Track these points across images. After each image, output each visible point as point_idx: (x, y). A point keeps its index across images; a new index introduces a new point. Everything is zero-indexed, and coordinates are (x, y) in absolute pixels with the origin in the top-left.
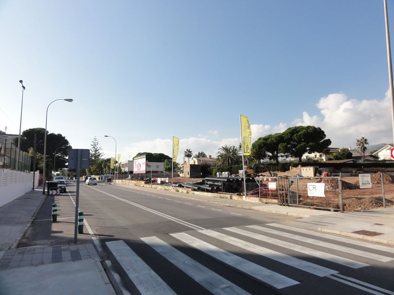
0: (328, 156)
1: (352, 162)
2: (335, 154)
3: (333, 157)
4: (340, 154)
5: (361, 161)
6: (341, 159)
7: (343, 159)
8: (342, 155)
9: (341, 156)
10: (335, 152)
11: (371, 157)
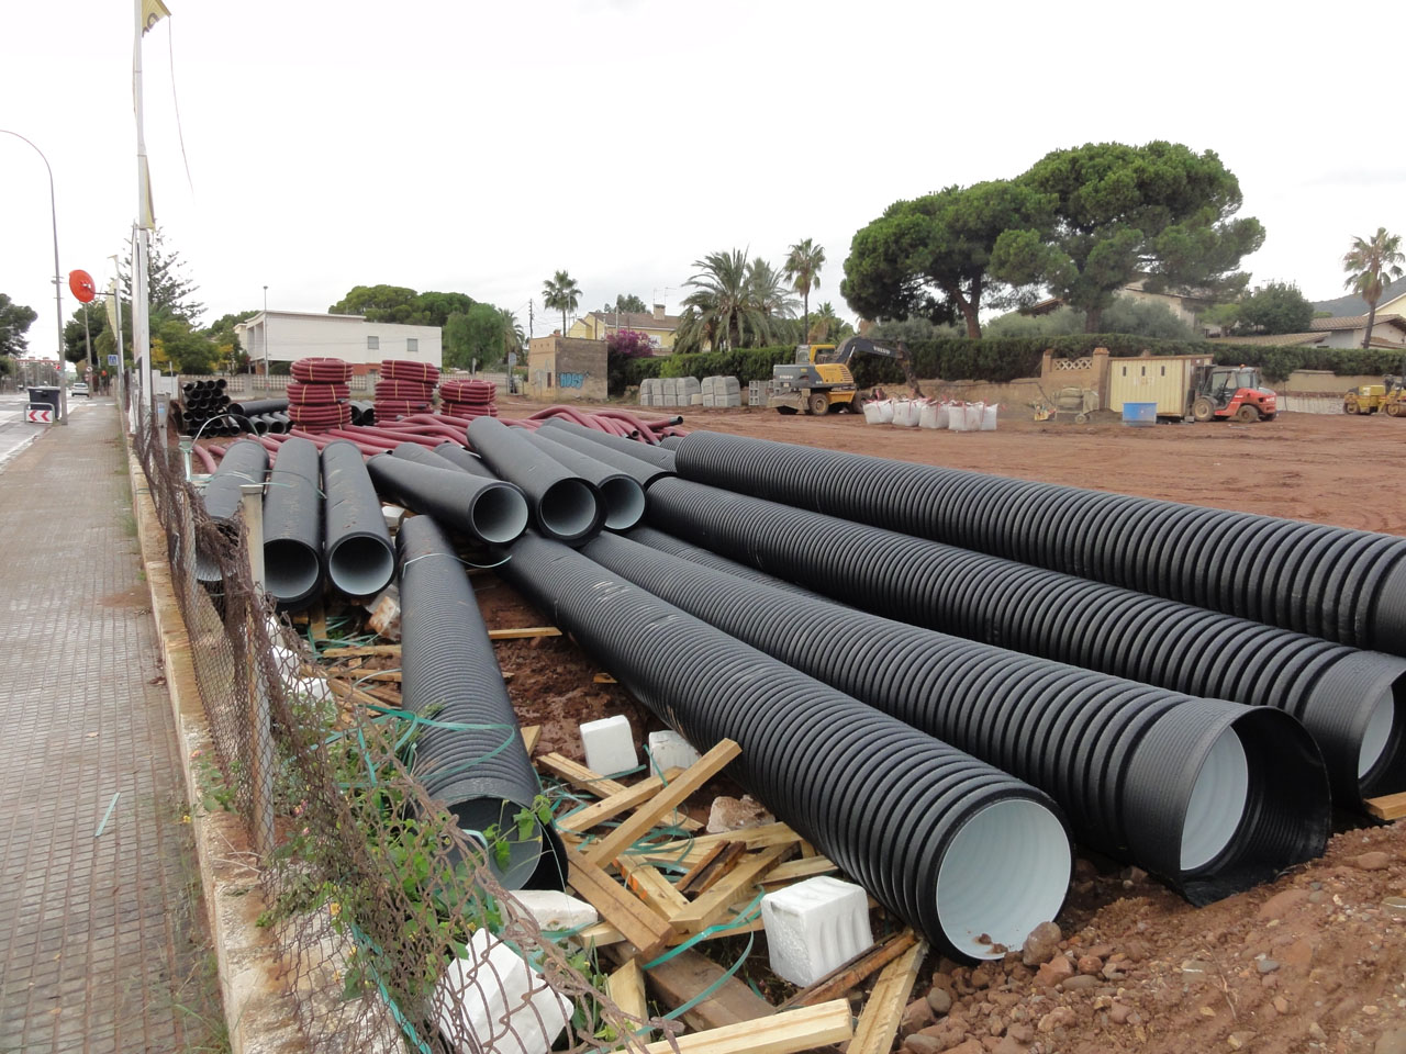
3: (1219, 323)
5: (1354, 343)
11: (1391, 328)
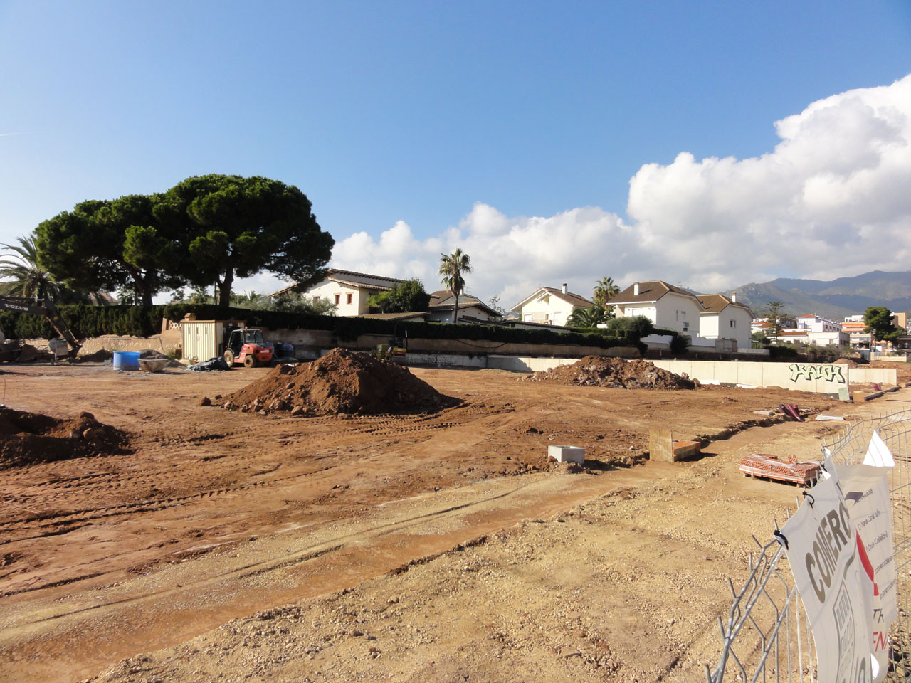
0: (368, 299)
1: (422, 320)
2: (383, 295)
3: (378, 304)
4: (396, 297)
5: (448, 320)
6: (397, 310)
7: (403, 311)
8: (401, 300)
9: (398, 301)
10: (387, 290)
11: (479, 311)
